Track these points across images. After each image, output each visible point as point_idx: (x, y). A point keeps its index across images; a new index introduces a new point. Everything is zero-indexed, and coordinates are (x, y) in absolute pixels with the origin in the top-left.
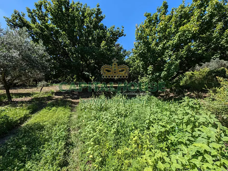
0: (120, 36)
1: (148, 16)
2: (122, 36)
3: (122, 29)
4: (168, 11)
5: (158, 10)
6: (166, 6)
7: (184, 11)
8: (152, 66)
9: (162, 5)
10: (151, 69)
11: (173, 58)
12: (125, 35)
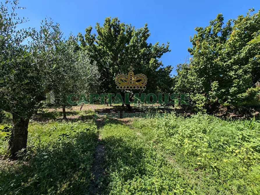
0: (165, 52)
1: (199, 30)
2: (167, 51)
3: (167, 44)
4: (224, 23)
5: (211, 23)
6: (221, 19)
7: (250, 24)
8: (217, 81)
9: (216, 18)
10: (217, 85)
11: (239, 73)
12: (170, 51)
